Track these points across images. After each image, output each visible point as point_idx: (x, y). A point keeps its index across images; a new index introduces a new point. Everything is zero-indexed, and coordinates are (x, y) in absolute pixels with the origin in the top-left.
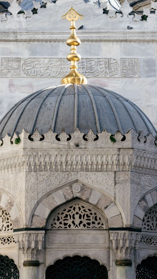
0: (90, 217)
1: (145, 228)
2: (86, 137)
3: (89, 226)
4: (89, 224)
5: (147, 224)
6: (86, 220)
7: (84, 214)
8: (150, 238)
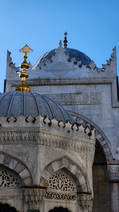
0: (9, 178)
1: (51, 187)
2: (8, 120)
3: (9, 185)
4: (9, 184)
5: (53, 184)
6: (7, 180)
7: (6, 176)
8: (51, 193)
